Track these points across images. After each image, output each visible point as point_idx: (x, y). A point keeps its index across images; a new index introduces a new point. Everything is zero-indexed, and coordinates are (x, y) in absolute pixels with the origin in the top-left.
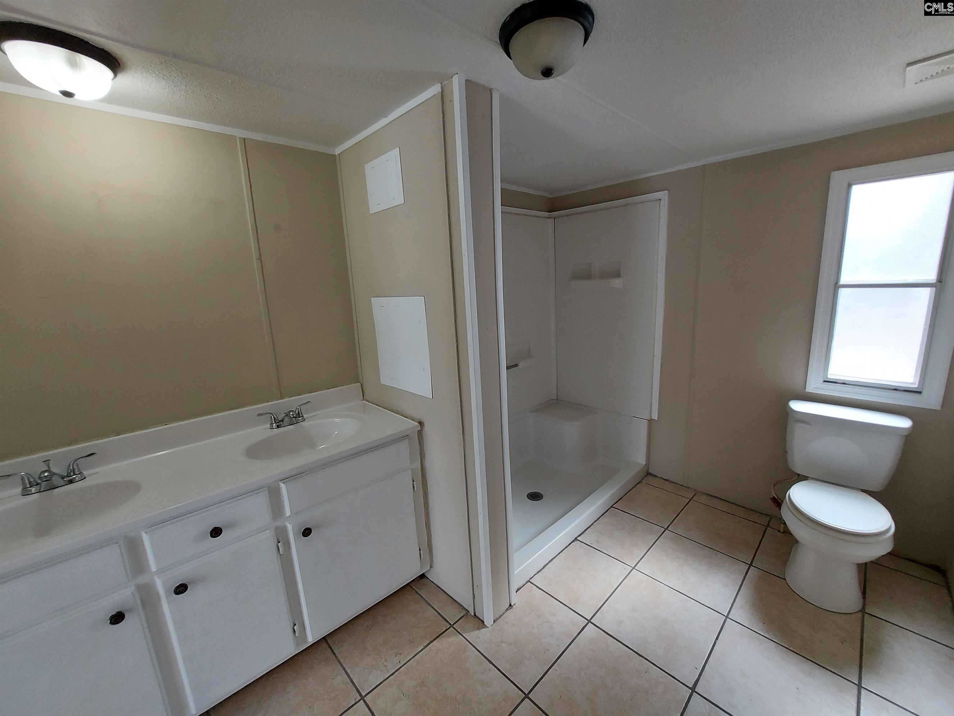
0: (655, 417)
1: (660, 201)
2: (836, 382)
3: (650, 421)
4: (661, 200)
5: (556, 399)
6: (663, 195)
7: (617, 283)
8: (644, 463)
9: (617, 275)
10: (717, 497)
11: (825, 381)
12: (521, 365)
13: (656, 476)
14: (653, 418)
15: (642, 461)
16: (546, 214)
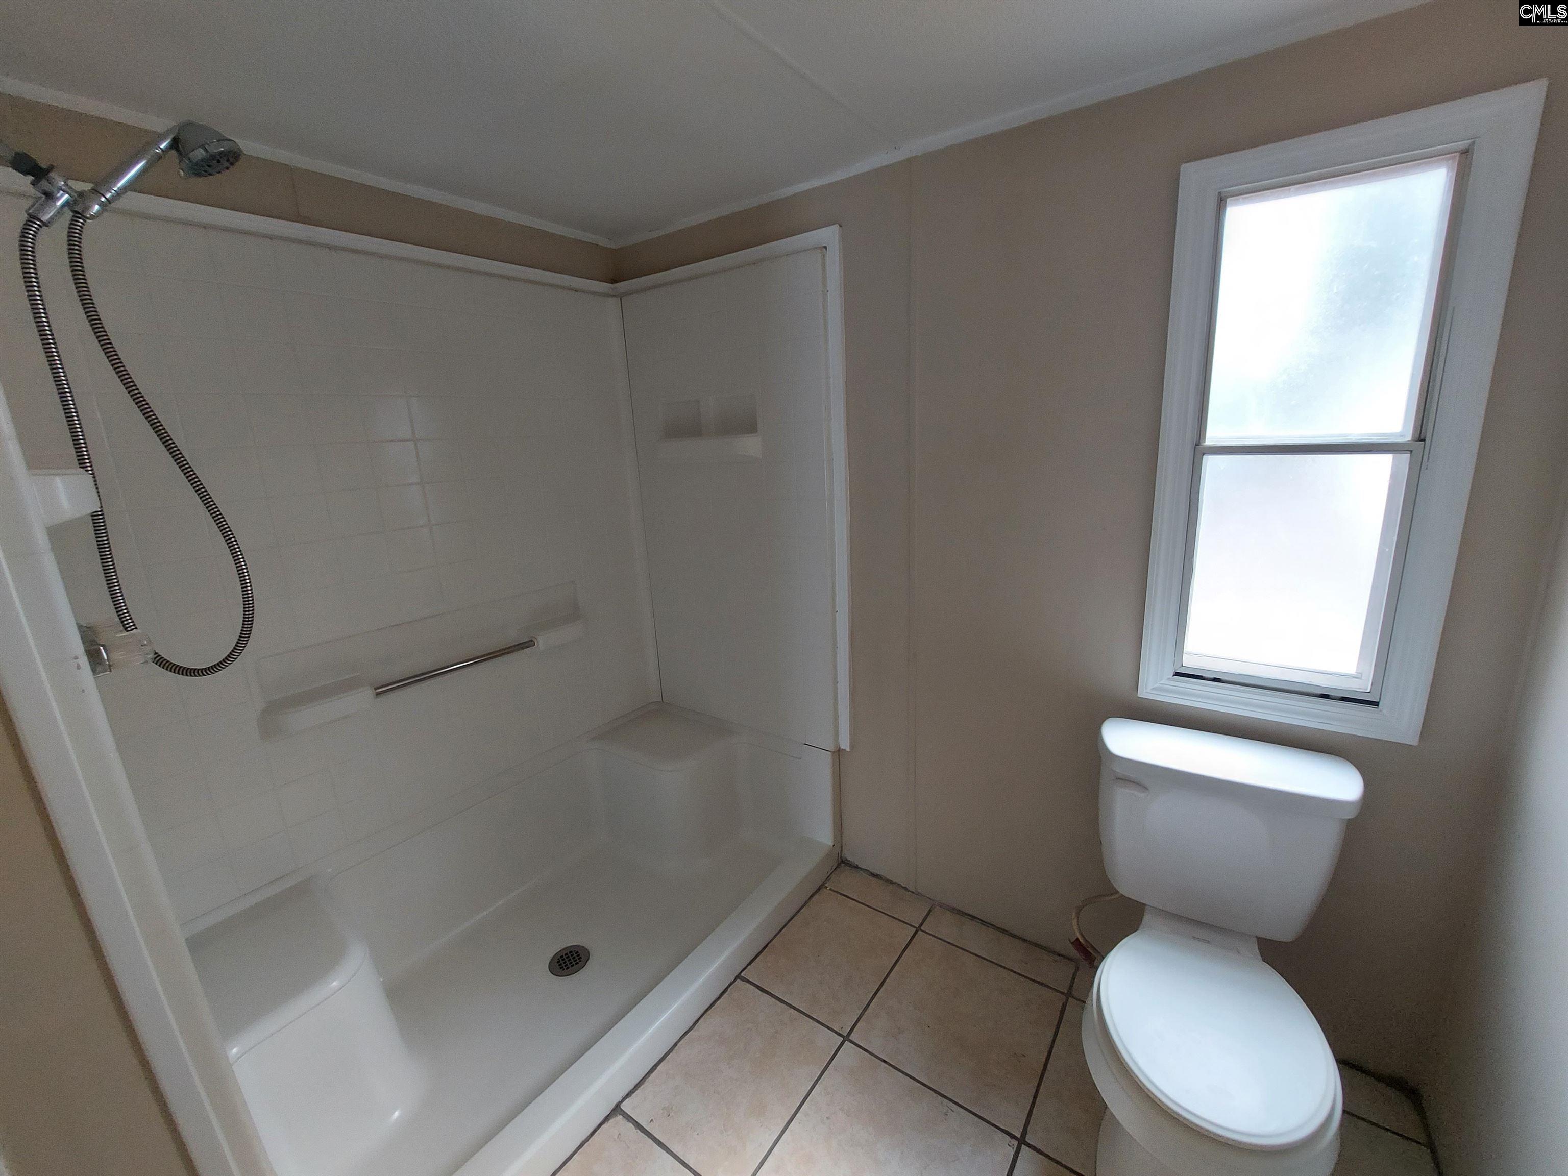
0: (845, 745)
1: (824, 249)
2: (1202, 676)
3: (838, 753)
4: (825, 247)
5: (660, 702)
6: (829, 235)
7: (751, 445)
8: (831, 844)
9: (751, 427)
10: (973, 918)
11: (1177, 674)
12: (542, 642)
13: (857, 867)
14: (842, 748)
15: (825, 836)
16: (605, 287)
